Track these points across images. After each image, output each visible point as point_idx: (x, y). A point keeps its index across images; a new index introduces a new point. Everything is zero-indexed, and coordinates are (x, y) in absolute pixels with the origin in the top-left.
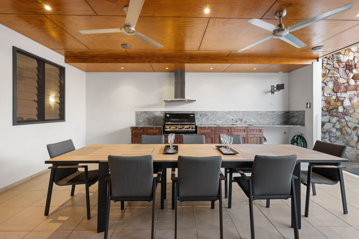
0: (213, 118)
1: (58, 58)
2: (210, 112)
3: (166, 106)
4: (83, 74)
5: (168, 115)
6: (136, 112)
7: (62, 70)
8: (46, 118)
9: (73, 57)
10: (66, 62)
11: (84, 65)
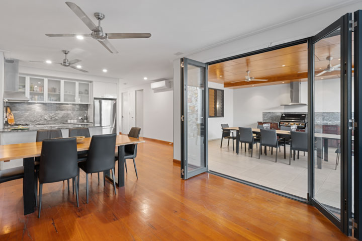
0: (330, 118)
1: (220, 86)
2: (326, 113)
3: (285, 108)
4: (232, 90)
5: (284, 115)
6: (263, 113)
7: (223, 91)
8: (217, 115)
9: (227, 85)
10: (224, 87)
11: (233, 87)
